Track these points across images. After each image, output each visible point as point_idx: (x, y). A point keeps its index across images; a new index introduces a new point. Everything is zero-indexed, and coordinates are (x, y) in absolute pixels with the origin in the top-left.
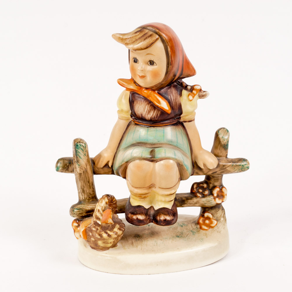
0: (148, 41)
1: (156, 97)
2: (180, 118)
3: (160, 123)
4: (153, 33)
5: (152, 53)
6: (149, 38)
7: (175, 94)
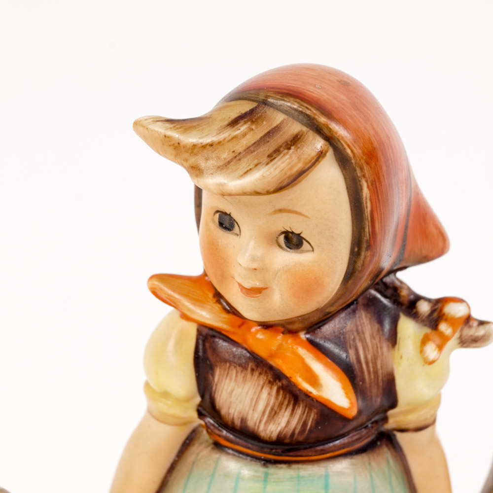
0: (283, 166)
1: (302, 360)
2: (385, 419)
3: (313, 449)
4: (305, 129)
5: (297, 209)
6: (291, 151)
7: (372, 337)
